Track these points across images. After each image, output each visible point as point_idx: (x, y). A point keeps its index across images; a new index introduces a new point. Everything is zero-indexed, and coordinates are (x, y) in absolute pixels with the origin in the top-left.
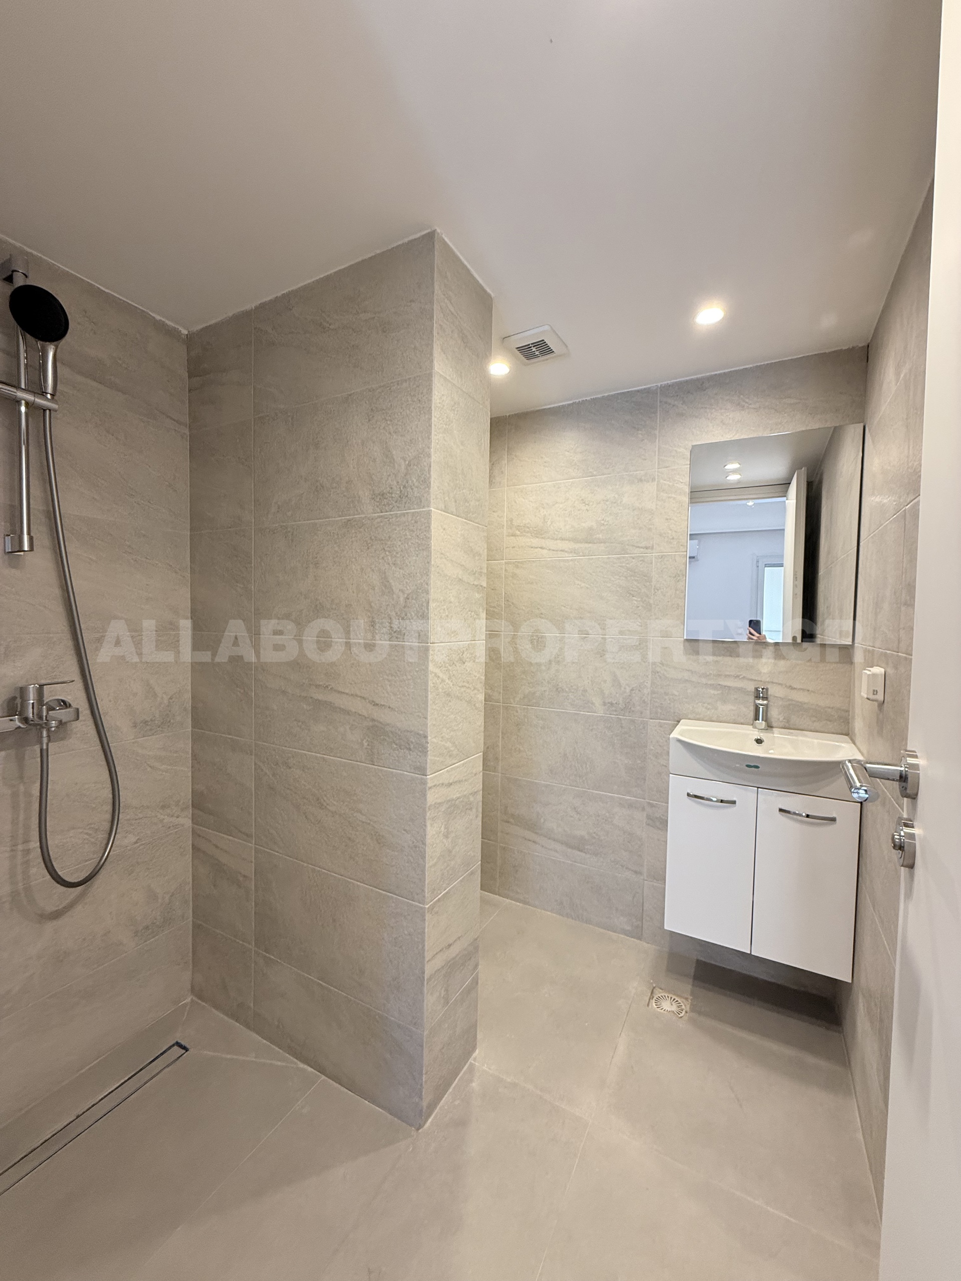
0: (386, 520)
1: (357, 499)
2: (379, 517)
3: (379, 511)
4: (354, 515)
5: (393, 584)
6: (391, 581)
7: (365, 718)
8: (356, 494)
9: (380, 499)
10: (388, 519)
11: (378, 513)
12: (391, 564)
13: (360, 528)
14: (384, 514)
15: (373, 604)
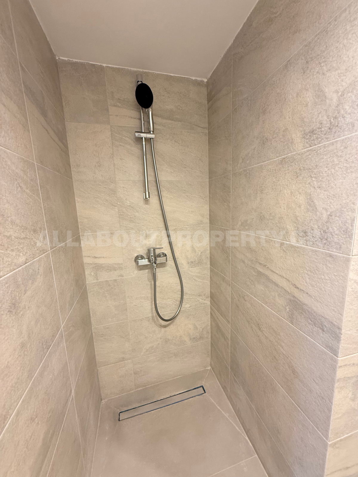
0: (314, 152)
1: (291, 141)
2: (308, 151)
3: (308, 146)
4: (288, 154)
5: (317, 203)
6: (315, 201)
7: (289, 293)
8: (290, 138)
9: (310, 136)
10: (316, 151)
11: (307, 148)
12: (316, 188)
13: (292, 163)
14: (313, 147)
15: (298, 218)
